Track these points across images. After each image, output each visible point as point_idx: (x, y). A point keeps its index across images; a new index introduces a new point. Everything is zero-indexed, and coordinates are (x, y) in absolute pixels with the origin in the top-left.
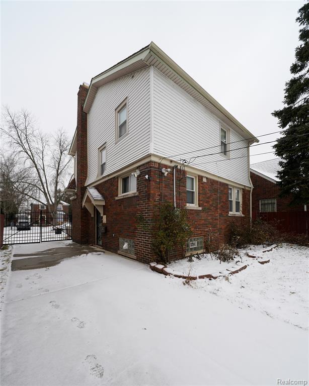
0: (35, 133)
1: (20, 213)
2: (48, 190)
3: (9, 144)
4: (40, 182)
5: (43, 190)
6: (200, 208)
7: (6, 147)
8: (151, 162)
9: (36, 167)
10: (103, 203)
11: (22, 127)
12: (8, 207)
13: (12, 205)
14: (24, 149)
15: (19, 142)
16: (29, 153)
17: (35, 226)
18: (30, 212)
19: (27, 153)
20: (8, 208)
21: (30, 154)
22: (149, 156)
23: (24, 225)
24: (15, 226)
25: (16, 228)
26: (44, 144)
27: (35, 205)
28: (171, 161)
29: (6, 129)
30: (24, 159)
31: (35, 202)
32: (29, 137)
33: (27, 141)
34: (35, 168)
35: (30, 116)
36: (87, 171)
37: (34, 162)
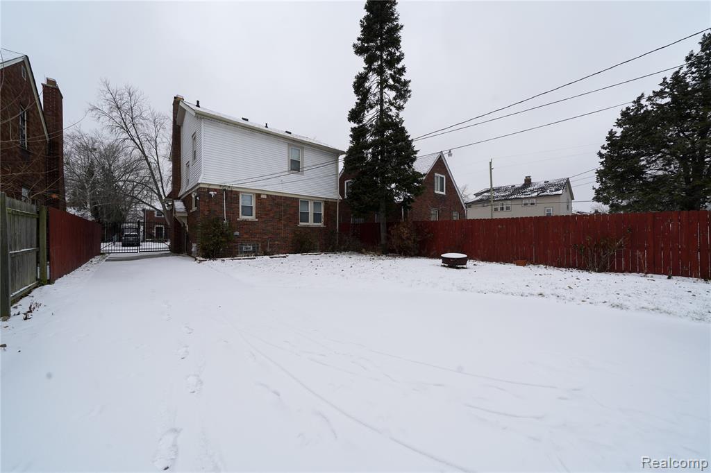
0: (144, 115)
1: (128, 223)
2: (163, 191)
3: (109, 130)
4: (152, 180)
5: (156, 191)
6: (257, 220)
7: (106, 132)
8: (200, 188)
9: (147, 160)
10: (186, 215)
11: (126, 107)
12: (109, 215)
13: (115, 211)
14: (130, 135)
15: (124, 126)
16: (137, 141)
17: (149, 241)
18: (142, 221)
19: (134, 141)
20: (109, 217)
21: (139, 143)
22: (199, 184)
23: (131, 239)
24: (120, 240)
25: (121, 243)
26: (158, 127)
27: (148, 211)
28: (221, 186)
29: (106, 109)
30: (131, 149)
31: (148, 208)
32: (136, 121)
33: (133, 125)
34: (145, 162)
35: (137, 94)
36: (180, 183)
37: (143, 152)
